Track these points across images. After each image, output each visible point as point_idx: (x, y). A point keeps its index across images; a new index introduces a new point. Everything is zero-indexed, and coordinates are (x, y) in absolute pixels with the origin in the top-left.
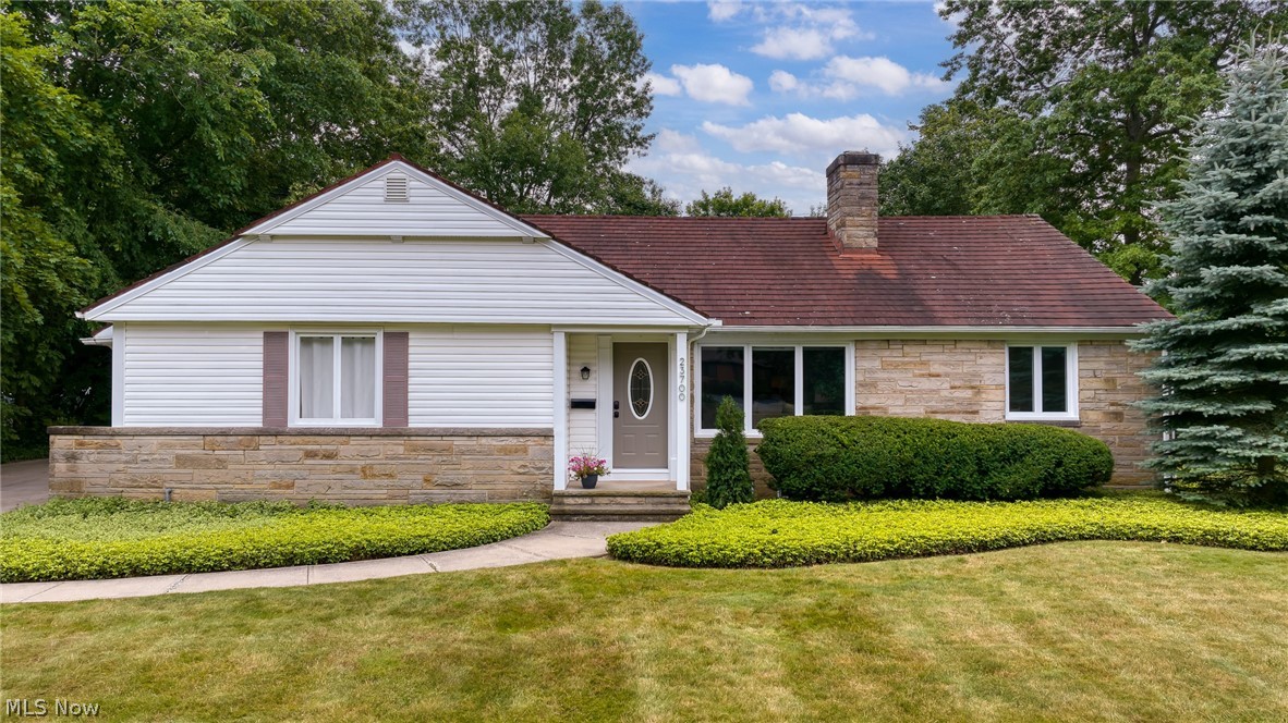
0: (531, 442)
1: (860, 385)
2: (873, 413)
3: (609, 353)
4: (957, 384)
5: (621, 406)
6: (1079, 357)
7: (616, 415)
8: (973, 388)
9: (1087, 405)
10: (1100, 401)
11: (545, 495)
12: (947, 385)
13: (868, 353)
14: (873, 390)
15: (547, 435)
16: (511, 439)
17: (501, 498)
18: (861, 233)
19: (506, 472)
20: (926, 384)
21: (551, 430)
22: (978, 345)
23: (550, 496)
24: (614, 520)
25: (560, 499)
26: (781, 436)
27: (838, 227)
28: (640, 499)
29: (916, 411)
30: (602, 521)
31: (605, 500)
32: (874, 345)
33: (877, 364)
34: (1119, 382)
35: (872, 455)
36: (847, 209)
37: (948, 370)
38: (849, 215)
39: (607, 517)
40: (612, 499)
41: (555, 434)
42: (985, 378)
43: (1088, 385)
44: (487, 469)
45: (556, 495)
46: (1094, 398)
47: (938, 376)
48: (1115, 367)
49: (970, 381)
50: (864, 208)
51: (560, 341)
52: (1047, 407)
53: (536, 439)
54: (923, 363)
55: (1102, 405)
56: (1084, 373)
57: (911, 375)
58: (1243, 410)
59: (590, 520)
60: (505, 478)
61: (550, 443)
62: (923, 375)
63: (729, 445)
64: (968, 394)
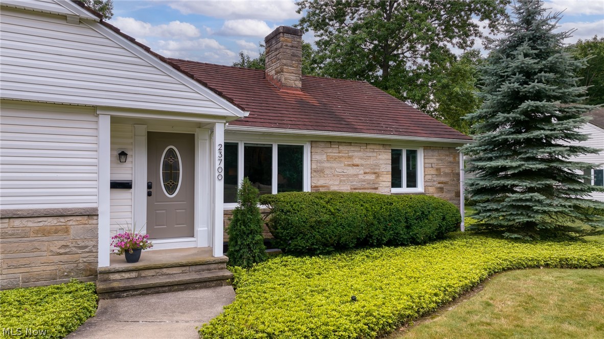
0: (72, 222)
1: (313, 171)
2: (322, 190)
3: (144, 140)
4: (367, 171)
5: (154, 186)
6: (424, 156)
7: (149, 194)
8: (375, 173)
9: (428, 184)
10: (434, 181)
11: (88, 273)
12: (362, 172)
13: (319, 150)
14: (322, 174)
15: (92, 214)
16: (50, 219)
17: (38, 280)
18: (292, 77)
19: (45, 254)
20: (351, 171)
21: (96, 209)
22: (378, 147)
23: (93, 273)
24: (164, 292)
25: (106, 276)
26: (288, 207)
27: (277, 73)
28: (184, 269)
29: (345, 188)
30: (152, 293)
31: (152, 272)
32: (323, 144)
33: (324, 157)
34: (442, 170)
35: (351, 219)
36: (284, 61)
37: (363, 162)
38: (285, 65)
39: (157, 290)
40: (158, 270)
41: (99, 213)
42: (381, 168)
43: (429, 173)
44: (21, 252)
45: (101, 273)
46: (431, 180)
47: (358, 166)
48: (440, 162)
49: (374, 169)
50: (294, 62)
51: (105, 123)
52: (408, 186)
53: (79, 218)
54: (350, 157)
55: (435, 183)
56: (427, 165)
57: (343, 165)
58: (543, 184)
59: (140, 294)
60: (44, 259)
61: (94, 222)
62: (349, 165)
63: (248, 216)
64: (373, 177)
